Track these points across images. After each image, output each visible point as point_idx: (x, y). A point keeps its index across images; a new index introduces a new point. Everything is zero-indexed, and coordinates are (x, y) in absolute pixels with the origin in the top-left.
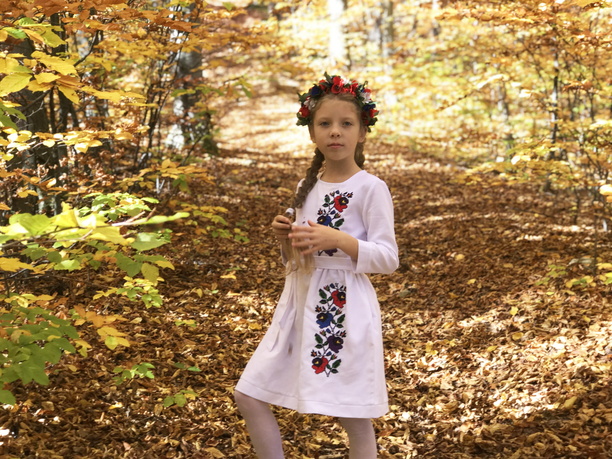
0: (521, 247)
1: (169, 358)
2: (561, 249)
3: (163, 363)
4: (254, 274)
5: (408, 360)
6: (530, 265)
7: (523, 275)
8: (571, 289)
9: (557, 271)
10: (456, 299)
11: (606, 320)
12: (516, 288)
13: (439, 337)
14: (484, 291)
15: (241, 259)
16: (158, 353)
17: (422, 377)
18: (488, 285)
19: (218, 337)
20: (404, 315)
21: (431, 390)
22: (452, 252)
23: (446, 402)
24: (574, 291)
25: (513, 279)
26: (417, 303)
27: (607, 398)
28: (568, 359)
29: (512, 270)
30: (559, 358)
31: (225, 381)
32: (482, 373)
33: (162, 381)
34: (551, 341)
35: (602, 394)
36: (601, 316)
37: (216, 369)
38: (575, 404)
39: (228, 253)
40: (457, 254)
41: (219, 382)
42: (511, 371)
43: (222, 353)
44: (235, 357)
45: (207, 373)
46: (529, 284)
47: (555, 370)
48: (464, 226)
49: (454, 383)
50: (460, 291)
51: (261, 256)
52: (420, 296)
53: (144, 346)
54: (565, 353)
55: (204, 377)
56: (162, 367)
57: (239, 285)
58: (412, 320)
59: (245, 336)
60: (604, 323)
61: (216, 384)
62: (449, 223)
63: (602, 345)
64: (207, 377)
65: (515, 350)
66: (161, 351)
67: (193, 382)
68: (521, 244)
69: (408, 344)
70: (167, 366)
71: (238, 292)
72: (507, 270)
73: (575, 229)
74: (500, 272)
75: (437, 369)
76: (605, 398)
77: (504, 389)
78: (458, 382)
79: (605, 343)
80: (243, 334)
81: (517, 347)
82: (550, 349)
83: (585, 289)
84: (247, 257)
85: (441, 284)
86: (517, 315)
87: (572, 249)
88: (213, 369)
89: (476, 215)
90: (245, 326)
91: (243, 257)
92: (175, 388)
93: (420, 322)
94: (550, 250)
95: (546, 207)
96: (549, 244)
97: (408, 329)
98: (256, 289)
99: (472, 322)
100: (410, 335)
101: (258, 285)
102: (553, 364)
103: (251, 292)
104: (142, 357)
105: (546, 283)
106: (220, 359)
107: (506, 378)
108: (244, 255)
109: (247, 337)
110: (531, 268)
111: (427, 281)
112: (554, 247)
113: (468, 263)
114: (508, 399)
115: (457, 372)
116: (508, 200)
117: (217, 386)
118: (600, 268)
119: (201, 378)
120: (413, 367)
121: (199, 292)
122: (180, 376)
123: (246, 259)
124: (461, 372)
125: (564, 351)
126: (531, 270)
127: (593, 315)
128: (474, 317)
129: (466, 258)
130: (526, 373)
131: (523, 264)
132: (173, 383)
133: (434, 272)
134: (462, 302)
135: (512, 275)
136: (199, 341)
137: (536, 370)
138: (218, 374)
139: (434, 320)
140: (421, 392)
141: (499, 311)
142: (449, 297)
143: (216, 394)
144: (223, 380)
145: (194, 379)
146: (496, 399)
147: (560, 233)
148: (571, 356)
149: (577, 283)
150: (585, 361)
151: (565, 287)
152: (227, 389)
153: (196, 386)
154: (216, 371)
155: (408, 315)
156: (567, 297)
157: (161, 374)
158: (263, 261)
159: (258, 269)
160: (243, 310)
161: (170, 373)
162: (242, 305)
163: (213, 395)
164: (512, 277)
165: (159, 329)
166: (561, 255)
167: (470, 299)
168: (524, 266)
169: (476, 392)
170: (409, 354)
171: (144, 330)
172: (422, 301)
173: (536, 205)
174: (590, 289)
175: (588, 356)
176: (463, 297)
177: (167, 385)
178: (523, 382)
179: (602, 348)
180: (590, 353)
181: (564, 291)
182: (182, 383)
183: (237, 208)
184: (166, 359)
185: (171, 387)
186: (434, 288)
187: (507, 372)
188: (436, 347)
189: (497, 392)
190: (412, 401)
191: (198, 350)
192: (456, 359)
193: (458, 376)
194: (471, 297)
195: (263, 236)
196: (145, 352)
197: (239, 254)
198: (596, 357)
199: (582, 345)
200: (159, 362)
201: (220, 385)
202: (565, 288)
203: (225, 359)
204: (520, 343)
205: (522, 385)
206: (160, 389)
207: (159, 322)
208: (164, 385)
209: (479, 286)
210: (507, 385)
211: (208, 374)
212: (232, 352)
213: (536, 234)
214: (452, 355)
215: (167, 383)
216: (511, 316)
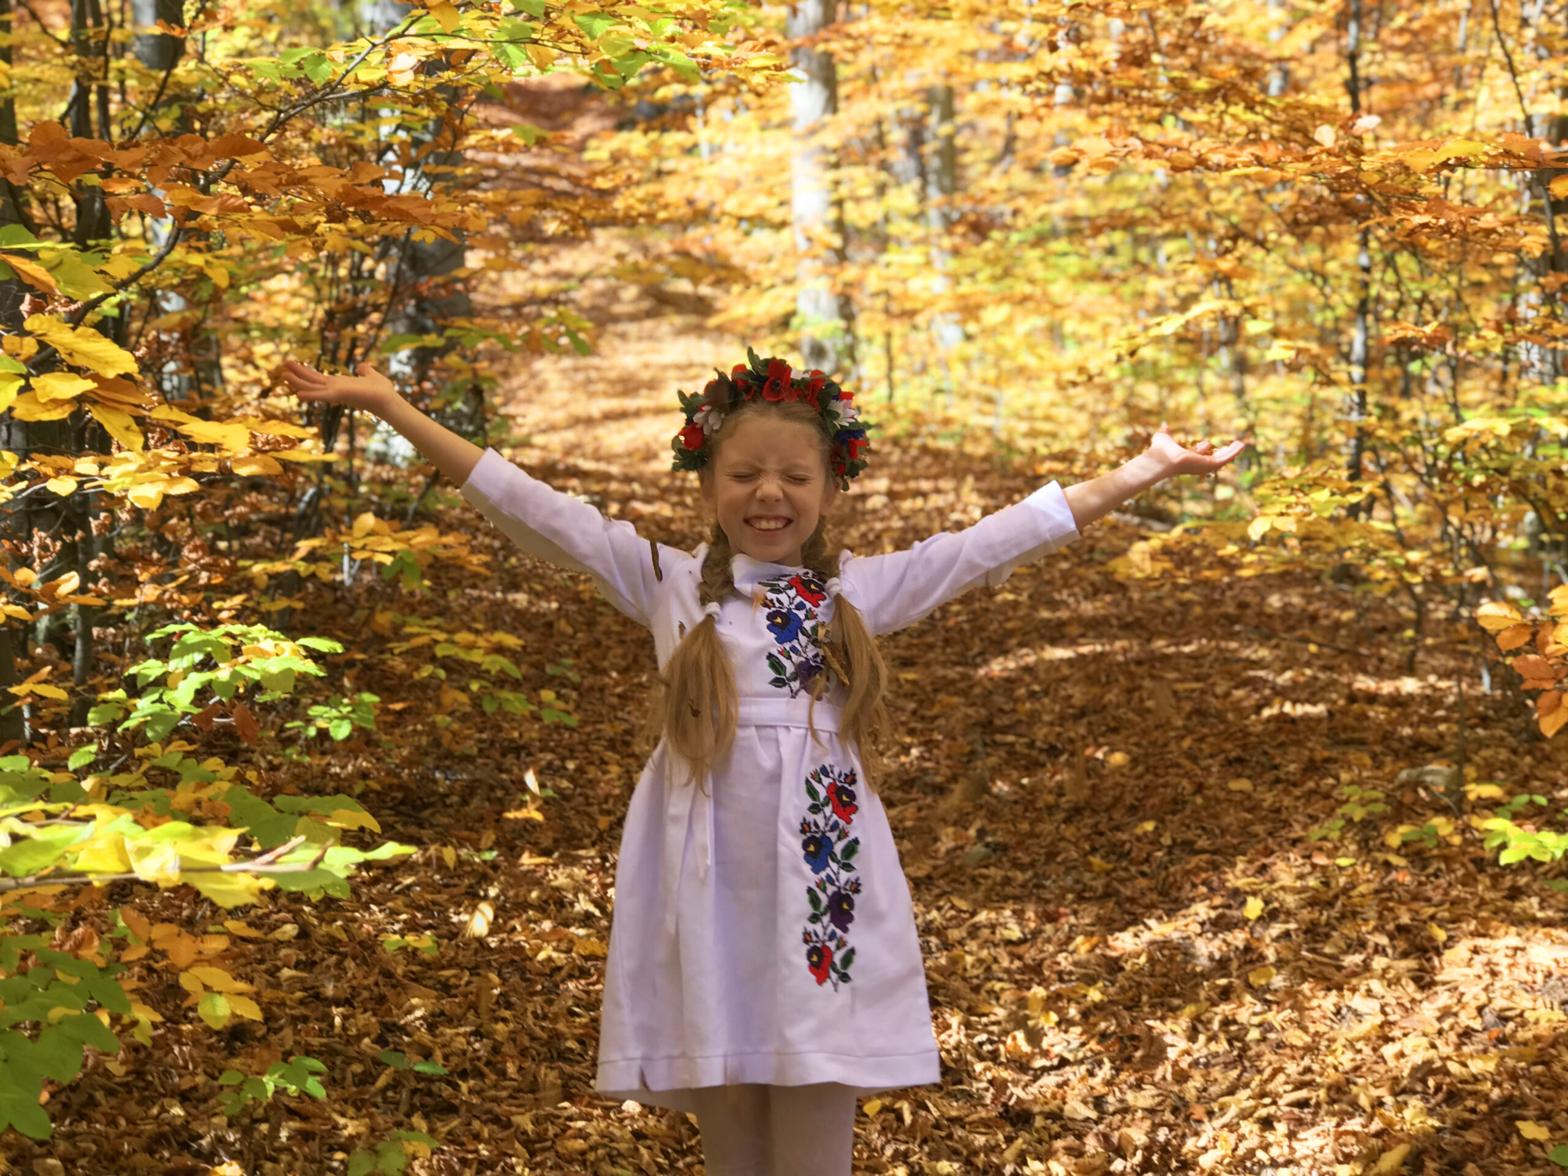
0: (1273, 735)
1: (368, 1035)
2: (1376, 743)
3: (351, 1051)
4: (589, 804)
5: (984, 1037)
6: (1295, 785)
7: (1278, 811)
8: (1398, 852)
9: (1363, 803)
10: (1108, 873)
11: (1484, 936)
12: (1260, 847)
13: (1061, 977)
14: (1177, 852)
15: (557, 763)
16: (338, 1021)
17: (1016, 1083)
18: (1190, 835)
19: (494, 977)
20: (973, 914)
21: (1039, 1122)
22: (1099, 746)
23: (1077, 1152)
24: (1406, 856)
25: (1252, 823)
26: (1007, 881)
27: (1487, 1149)
28: (1388, 1040)
29: (1249, 797)
30: (1366, 1039)
31: (511, 1097)
32: (1169, 1077)
33: (345, 1101)
34: (1346, 993)
35: (1473, 1137)
36: (1473, 925)
37: (488, 1063)
38: (1404, 1163)
39: (524, 747)
40: (1112, 751)
41: (495, 1100)
42: (1245, 1070)
43: (504, 1020)
44: (538, 1031)
45: (464, 1075)
46: (1293, 835)
47: (1356, 1069)
48: (1131, 676)
49: (1098, 1102)
50: (1117, 852)
51: (609, 755)
52: (1016, 865)
53: (302, 1002)
54: (1381, 1026)
55: (456, 1087)
56: (349, 1061)
57: (550, 834)
58: (993, 927)
59: (564, 973)
60: (1481, 942)
61: (488, 1105)
62: (1092, 668)
63: (1474, 1004)
64: (464, 1087)
65: (1255, 1014)
66: (345, 1018)
67: (428, 1100)
68: (1272, 726)
69: (983, 994)
70: (360, 1057)
71: (547, 853)
72: (1238, 797)
73: (1409, 685)
74: (1218, 801)
75: (1055, 1062)
76: (1481, 1148)
77: (1226, 1119)
78: (1110, 1099)
79: (1483, 999)
80: (559, 969)
81: (1259, 1008)
82: (1344, 1011)
83: (1435, 852)
84: (573, 758)
85: (1069, 831)
86: (1260, 919)
87: (1401, 739)
88: (481, 1065)
89: (1159, 644)
90: (563, 946)
91: (563, 759)
92: (380, 1120)
93: (1014, 932)
94: (1348, 742)
95: (1338, 625)
96: (1345, 728)
97: (984, 953)
98: (594, 844)
99: (1147, 936)
100: (988, 969)
101: (601, 834)
102: (1350, 1054)
103: (582, 852)
104: (297, 1032)
105: (1335, 835)
106: (498, 1038)
107: (1231, 1091)
108: (567, 753)
109: (571, 977)
110: (1297, 792)
111: (1033, 823)
112: (1356, 735)
113: (1139, 777)
114: (1235, 1150)
115: (1105, 1071)
116: (1243, 606)
117: (490, 1111)
118: (1472, 796)
119: (447, 1091)
120: (994, 1056)
121: (449, 854)
122: (395, 1085)
123: (571, 765)
124: (1118, 1070)
125: (1380, 1018)
126: (1298, 798)
127: (1453, 922)
128: (1152, 923)
129: (1134, 761)
130: (1281, 1078)
131: (1278, 781)
132: (376, 1106)
133: (1051, 799)
134: (1122, 881)
135: (1249, 810)
136: (446, 988)
137: (1308, 1070)
138: (493, 1077)
139: (1049, 928)
140: (1013, 1125)
141: (1215, 908)
142: (1089, 867)
143: (486, 1133)
144: (504, 1094)
145: (430, 1093)
146: (1205, 1149)
147: (1372, 698)
148: (1396, 1033)
149: (1415, 837)
150: (1433, 1046)
151: (1383, 844)
152: (516, 1119)
153: (435, 1111)
154: (486, 1070)
155: (983, 916)
156: (1388, 873)
157: (344, 1079)
158: (615, 770)
159: (603, 789)
160: (561, 904)
161: (365, 1079)
162: (557, 889)
163: (477, 1137)
164: (1249, 816)
165: (344, 956)
166: (1374, 756)
167: (1143, 874)
168: (1280, 787)
169: (1155, 1127)
170: (984, 1020)
171: (303, 957)
172: (1020, 877)
173: (1314, 618)
174: (1446, 851)
175: (1440, 1032)
176: (1126, 869)
177: (359, 1109)
178: (1274, 1103)
179: (1475, 1013)
180: (1446, 1025)
181: (1380, 856)
182: (397, 1103)
183: (550, 625)
184: (359, 1037)
185: (371, 1116)
186: (1052, 843)
187: (1234, 1074)
188: (1052, 1002)
189: (1209, 1129)
190: (991, 1149)
191: (442, 1013)
192: (1103, 1036)
193: (1109, 1083)
194: (1145, 868)
195: (615, 701)
196: (305, 1019)
197: (553, 751)
198: (1460, 1036)
199: (1425, 1004)
200: (339, 1047)
201: (497, 1109)
202: (1384, 847)
203: (513, 1038)
204: (1269, 997)
205: (1272, 1110)
206: (342, 1121)
207: (343, 937)
208: (351, 1111)
209: (1166, 840)
210: (1232, 1111)
211: (465, 1080)
212: (530, 1020)
213: (1312, 701)
214: (1095, 1025)
215: (359, 1106)
216: (1246, 921)
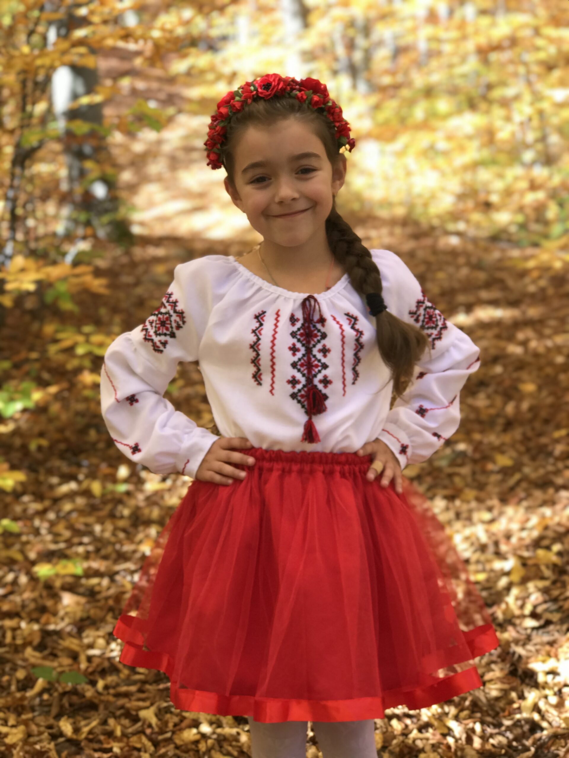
1: (30, 643)
3: (18, 658)
31: (139, 691)
33: (9, 709)
41: (127, 695)
45: (103, 673)
56: (15, 667)
61: (121, 701)
67: (74, 701)
70: (24, 664)
71: (164, 481)
113: (546, 398)
117: (122, 707)
119: (88, 690)
121: (96, 487)
122: (49, 688)
129: (539, 389)
132: (32, 709)
136: (91, 595)
143: (118, 733)
145: (76, 694)
152: (143, 714)
157: (10, 685)
161: (28, 683)
163: (111, 735)
177: (18, 716)
182: (50, 705)
185: (26, 723)
200: (8, 656)
201: (128, 705)
206: (4, 730)
207: (20, 557)
208: (12, 719)
215: (19, 712)
